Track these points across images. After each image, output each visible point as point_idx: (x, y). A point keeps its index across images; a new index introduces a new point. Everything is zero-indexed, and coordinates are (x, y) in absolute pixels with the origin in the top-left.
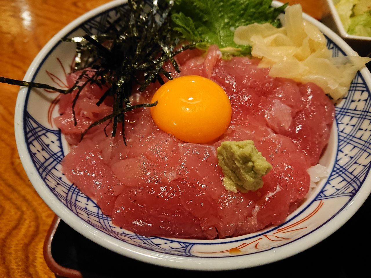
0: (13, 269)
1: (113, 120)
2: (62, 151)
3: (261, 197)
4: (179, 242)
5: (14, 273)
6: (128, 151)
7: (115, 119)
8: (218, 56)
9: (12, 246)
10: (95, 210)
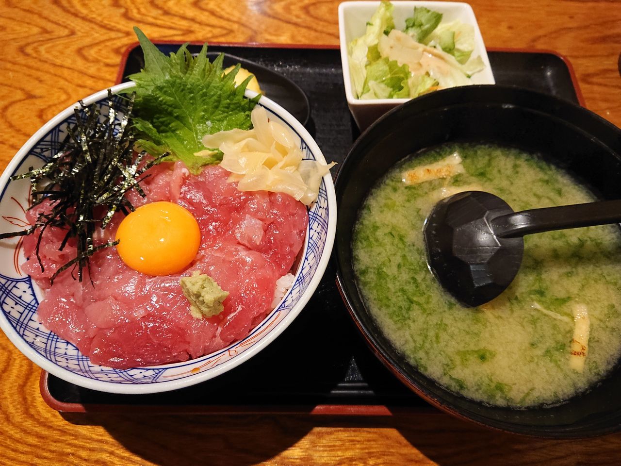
0: (11, 413)
1: (78, 264)
2: (35, 299)
3: (224, 318)
4: (153, 369)
5: (13, 417)
6: (97, 293)
7: (80, 263)
8: (184, 174)
9: (5, 390)
10: (75, 352)
